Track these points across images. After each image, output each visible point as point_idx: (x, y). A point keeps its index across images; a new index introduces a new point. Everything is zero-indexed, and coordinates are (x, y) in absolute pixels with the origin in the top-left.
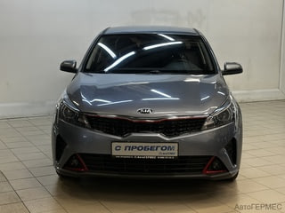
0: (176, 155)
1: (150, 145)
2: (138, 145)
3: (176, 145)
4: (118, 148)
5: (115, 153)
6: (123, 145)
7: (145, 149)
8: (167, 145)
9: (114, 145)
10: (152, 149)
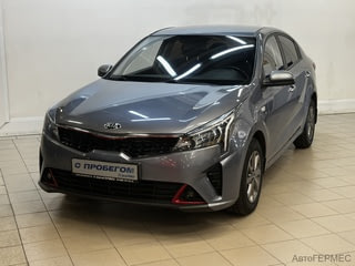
0: (136, 178)
1: (109, 164)
2: (97, 163)
3: (135, 167)
4: (78, 166)
5: (75, 170)
6: (83, 162)
7: (104, 168)
8: (127, 166)
9: (75, 161)
10: (110, 169)
